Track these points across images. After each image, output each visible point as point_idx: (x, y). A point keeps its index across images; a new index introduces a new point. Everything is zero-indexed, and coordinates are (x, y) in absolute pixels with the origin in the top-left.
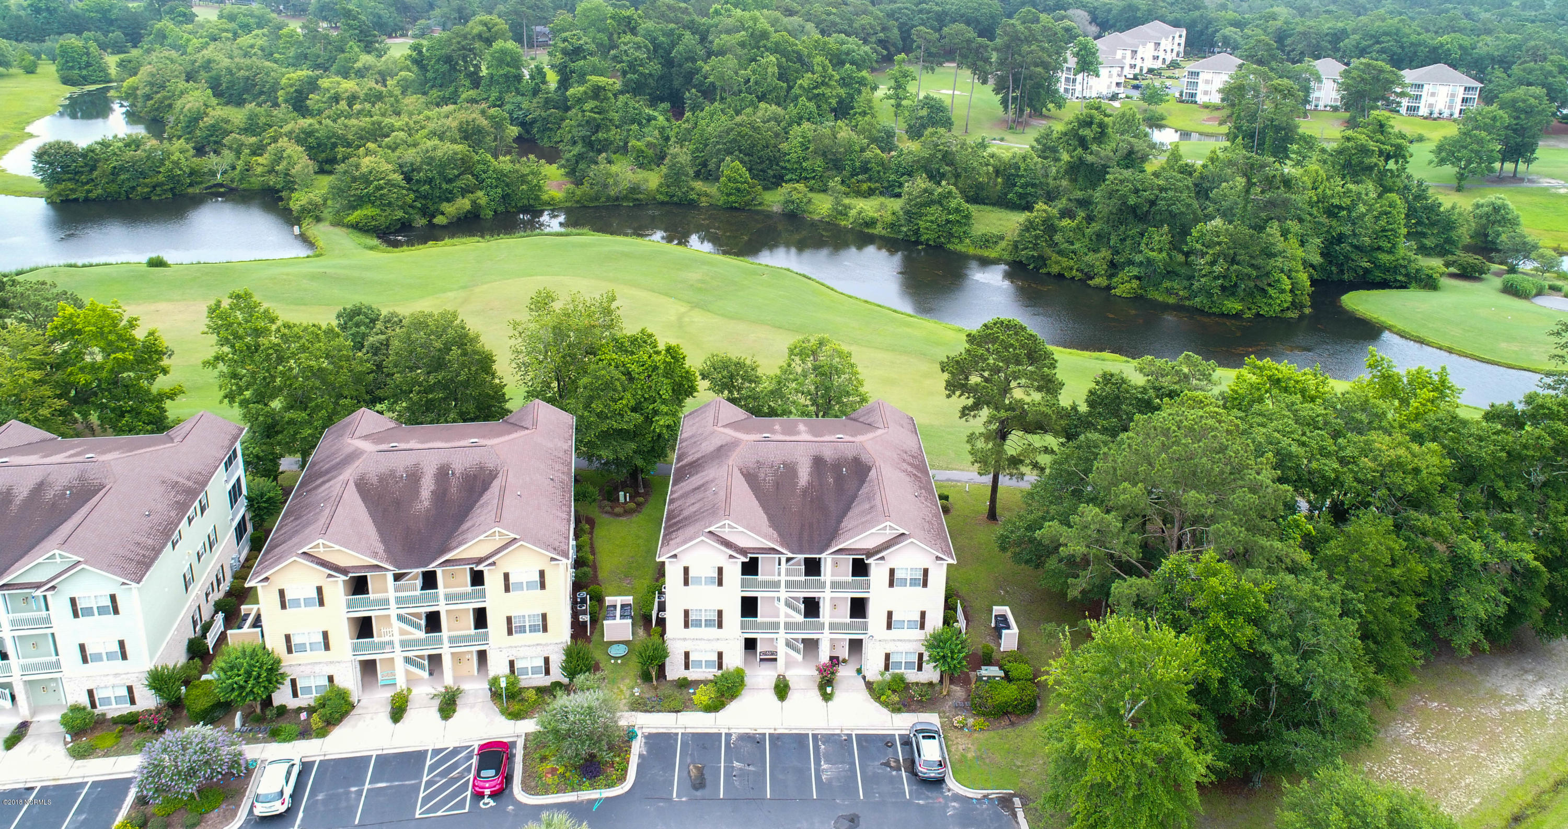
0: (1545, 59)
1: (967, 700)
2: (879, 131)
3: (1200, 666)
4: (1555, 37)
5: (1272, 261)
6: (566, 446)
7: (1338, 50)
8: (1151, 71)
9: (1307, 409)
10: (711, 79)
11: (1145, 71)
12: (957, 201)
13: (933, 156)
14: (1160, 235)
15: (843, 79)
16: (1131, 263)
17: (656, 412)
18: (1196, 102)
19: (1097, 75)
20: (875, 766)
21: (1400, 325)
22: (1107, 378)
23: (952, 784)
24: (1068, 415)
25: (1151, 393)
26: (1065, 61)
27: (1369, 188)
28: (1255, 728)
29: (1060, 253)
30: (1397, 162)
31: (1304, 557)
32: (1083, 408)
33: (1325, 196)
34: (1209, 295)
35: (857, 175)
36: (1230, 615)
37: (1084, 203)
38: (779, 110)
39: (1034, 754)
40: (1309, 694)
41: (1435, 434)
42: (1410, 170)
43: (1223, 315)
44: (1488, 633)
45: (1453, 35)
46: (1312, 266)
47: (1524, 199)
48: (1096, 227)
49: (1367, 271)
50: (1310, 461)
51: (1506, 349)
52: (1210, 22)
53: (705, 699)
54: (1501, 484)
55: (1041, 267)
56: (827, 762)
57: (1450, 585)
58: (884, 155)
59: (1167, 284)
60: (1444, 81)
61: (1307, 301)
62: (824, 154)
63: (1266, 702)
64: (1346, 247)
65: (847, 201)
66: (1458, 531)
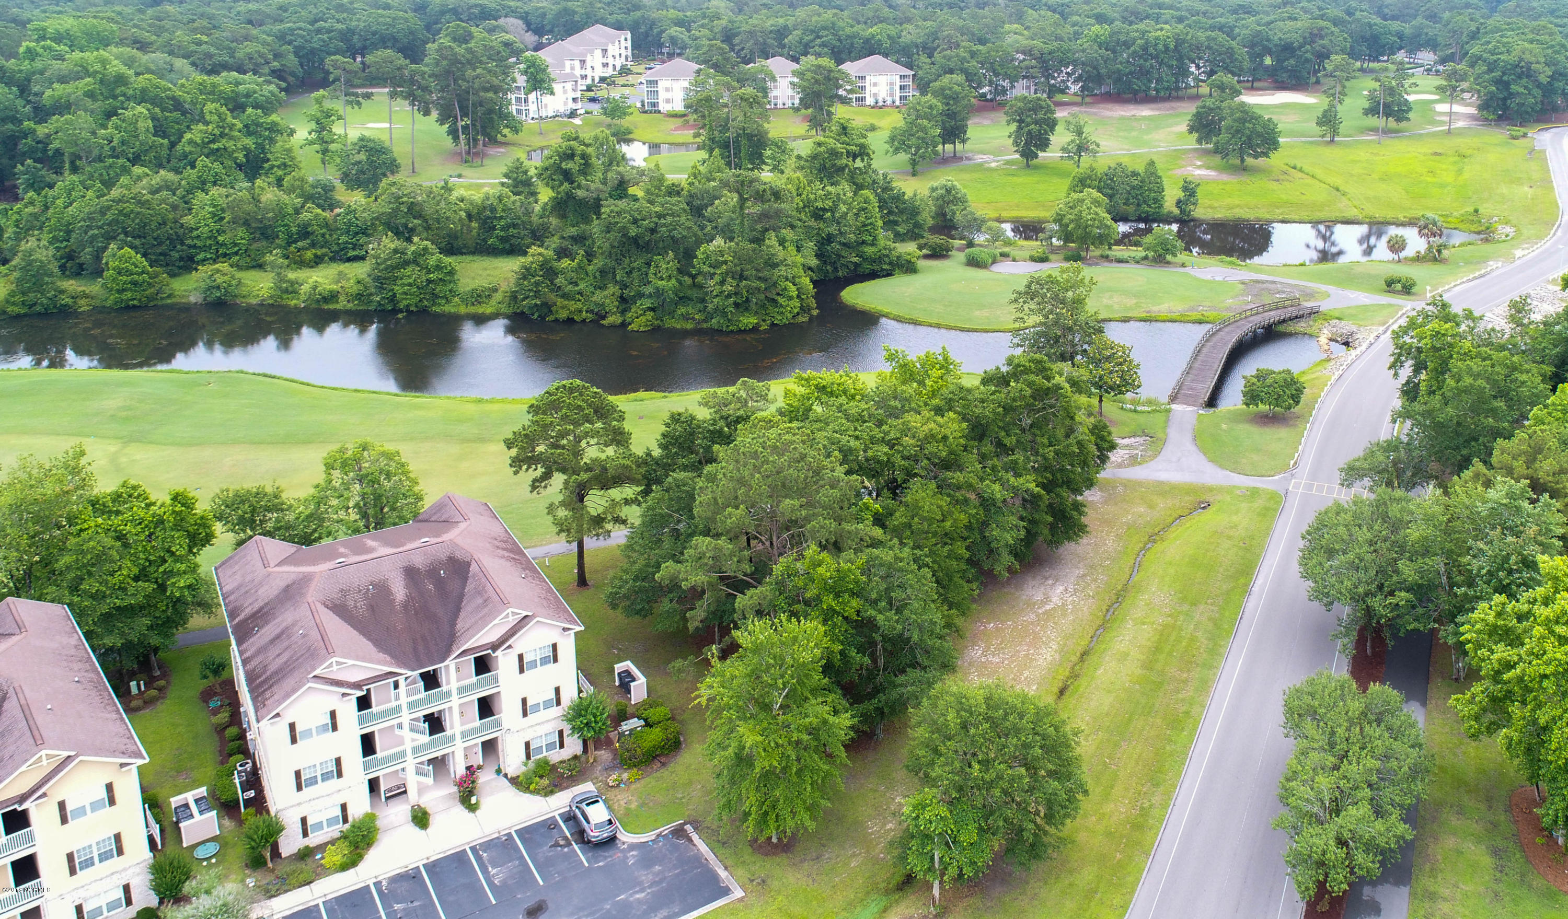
0: (958, 46)
1: (614, 759)
2: (313, 187)
3: (826, 643)
4: (961, 23)
5: (776, 271)
6: (73, 641)
7: (784, 46)
8: (603, 80)
9: (854, 407)
10: (55, 145)
11: (597, 80)
12: (434, 258)
13: (396, 211)
14: (667, 263)
15: (246, 126)
16: (641, 295)
17: (170, 574)
18: (659, 112)
19: (552, 93)
20: (545, 850)
21: (895, 311)
22: (676, 418)
23: (626, 837)
24: (645, 463)
25: (722, 423)
26: (514, 80)
27: (844, 188)
28: (871, 686)
29: (565, 296)
30: (863, 160)
31: (878, 532)
32: (657, 452)
33: (809, 201)
34: (724, 314)
35: (295, 242)
36: (837, 595)
37: (579, 239)
38: (171, 176)
39: (691, 782)
40: (909, 639)
41: (949, 405)
42: (875, 164)
43: (740, 331)
44: (1016, 556)
45: (880, 25)
46: (810, 269)
47: (966, 176)
48: (598, 262)
49: (856, 265)
50: (865, 451)
51: (979, 317)
52: (653, 23)
53: (338, 859)
54: (1003, 434)
55: (546, 315)
56: (493, 868)
57: (985, 524)
58: (327, 214)
59: (682, 310)
60: (882, 71)
61: (813, 303)
62: (246, 223)
63: (874, 660)
64: (836, 246)
65: (291, 275)
66: (982, 480)
